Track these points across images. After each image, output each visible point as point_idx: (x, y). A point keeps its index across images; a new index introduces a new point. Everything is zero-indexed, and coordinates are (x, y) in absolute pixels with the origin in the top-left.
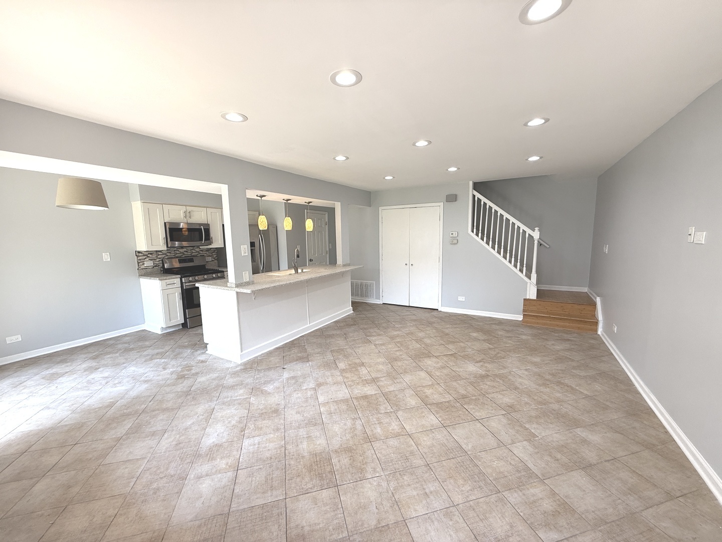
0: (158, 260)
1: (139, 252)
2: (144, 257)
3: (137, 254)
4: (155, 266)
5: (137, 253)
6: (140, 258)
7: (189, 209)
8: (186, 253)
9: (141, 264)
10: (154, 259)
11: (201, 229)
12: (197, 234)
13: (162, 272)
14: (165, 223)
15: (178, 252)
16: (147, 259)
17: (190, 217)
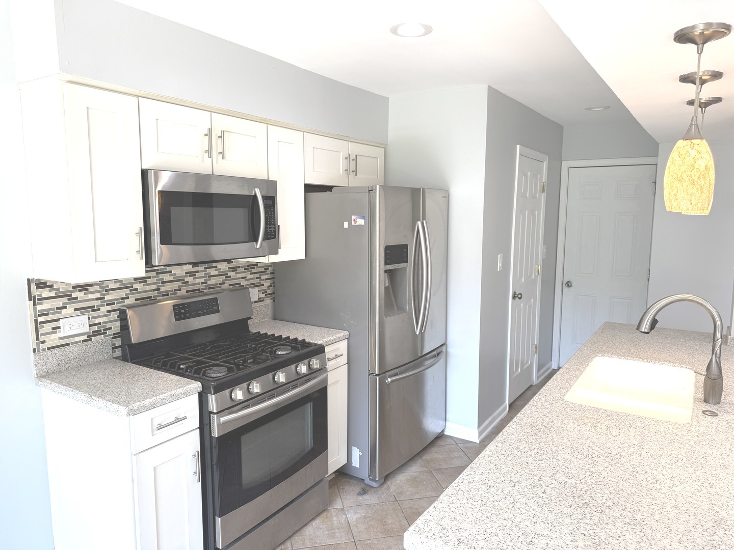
0: (104, 309)
1: (41, 285)
2: (59, 302)
3: (35, 292)
4: (96, 333)
5: (33, 286)
6: (45, 305)
7: (221, 123)
8: (190, 279)
9: (48, 328)
10: (94, 309)
11: (255, 196)
12: (240, 215)
13: (119, 353)
14: (144, 173)
15: (167, 277)
16: (70, 310)
17: (222, 153)
